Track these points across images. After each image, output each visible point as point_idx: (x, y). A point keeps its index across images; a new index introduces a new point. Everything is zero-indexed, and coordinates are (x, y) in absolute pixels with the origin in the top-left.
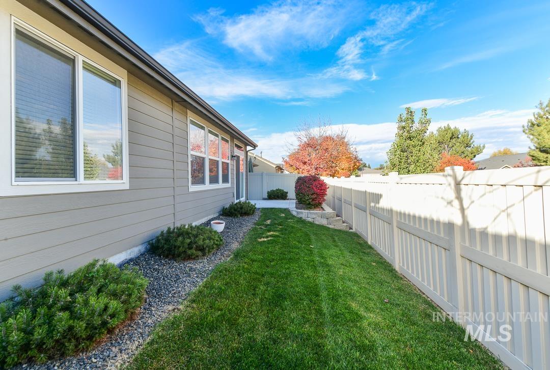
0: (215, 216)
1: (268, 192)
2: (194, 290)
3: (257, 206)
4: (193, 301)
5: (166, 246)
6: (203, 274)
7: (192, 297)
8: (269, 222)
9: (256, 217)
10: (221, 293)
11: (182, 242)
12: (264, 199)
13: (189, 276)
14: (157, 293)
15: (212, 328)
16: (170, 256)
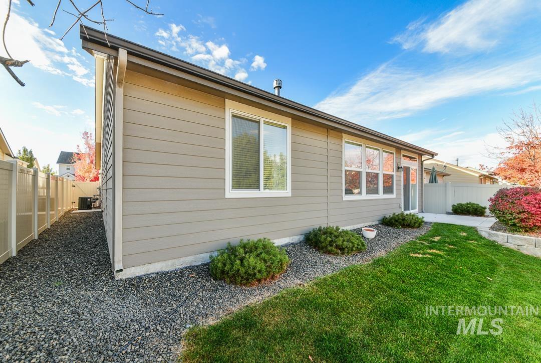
0: (374, 224)
1: (454, 205)
2: (322, 277)
3: (425, 220)
4: (317, 284)
5: (314, 240)
6: (336, 268)
7: (317, 281)
8: (437, 239)
9: (422, 232)
10: (341, 287)
11: (325, 239)
12: (448, 213)
13: (324, 266)
14: (295, 269)
15: (317, 308)
16: (317, 248)
